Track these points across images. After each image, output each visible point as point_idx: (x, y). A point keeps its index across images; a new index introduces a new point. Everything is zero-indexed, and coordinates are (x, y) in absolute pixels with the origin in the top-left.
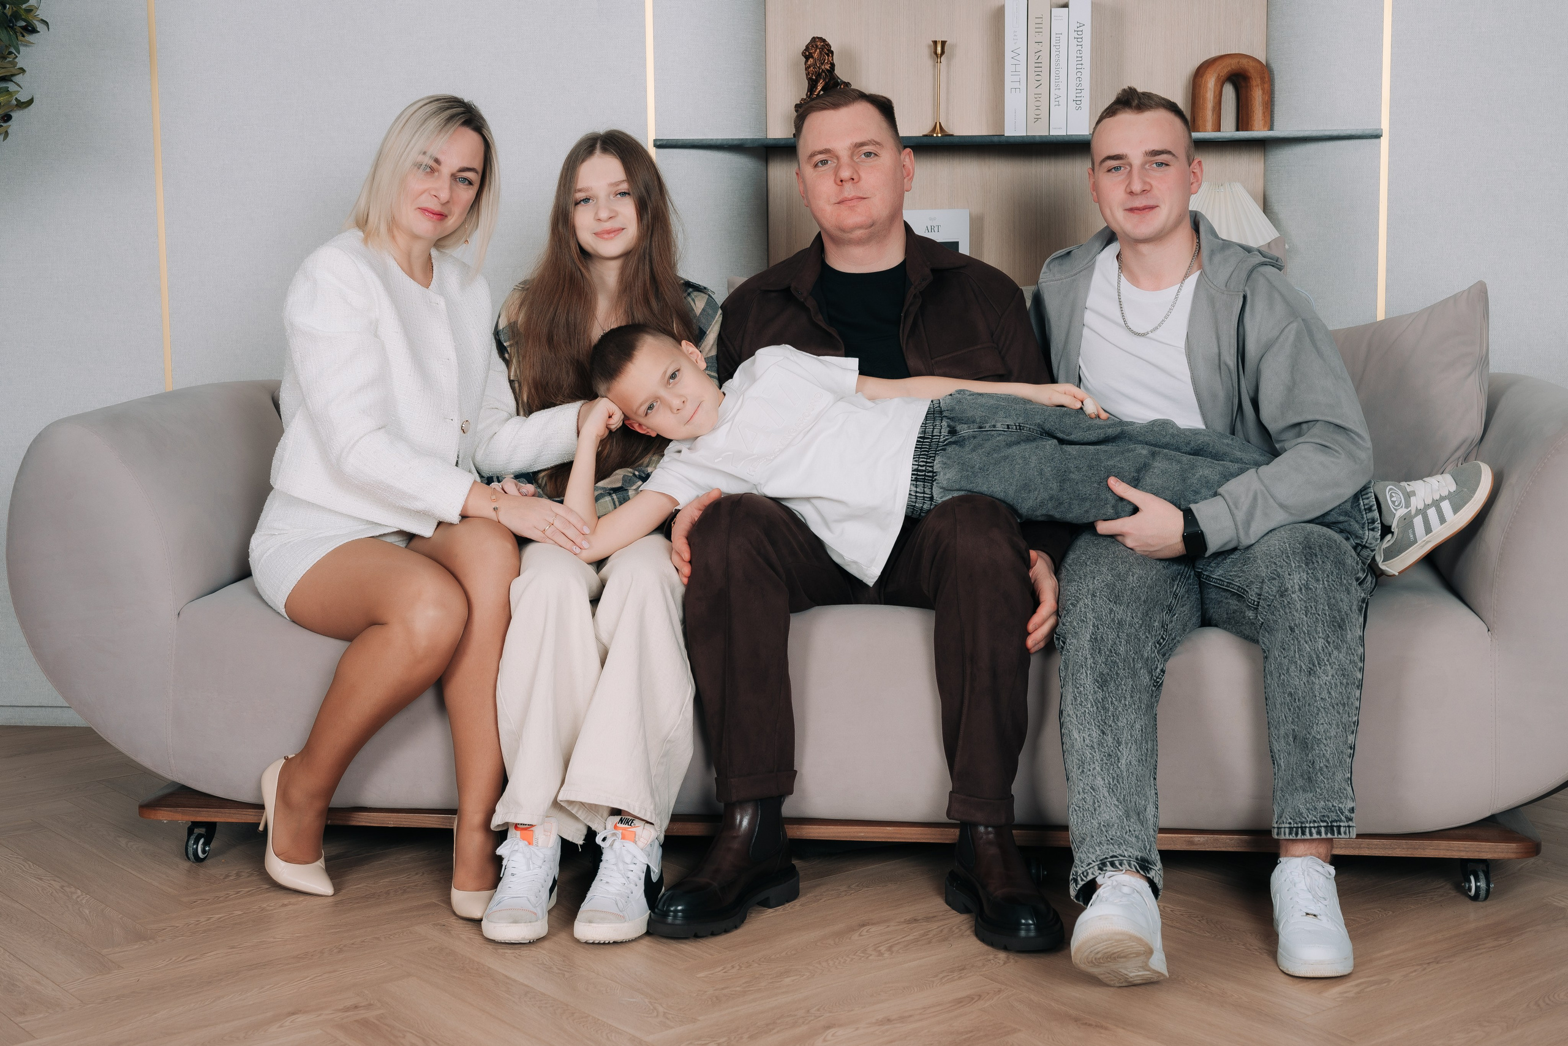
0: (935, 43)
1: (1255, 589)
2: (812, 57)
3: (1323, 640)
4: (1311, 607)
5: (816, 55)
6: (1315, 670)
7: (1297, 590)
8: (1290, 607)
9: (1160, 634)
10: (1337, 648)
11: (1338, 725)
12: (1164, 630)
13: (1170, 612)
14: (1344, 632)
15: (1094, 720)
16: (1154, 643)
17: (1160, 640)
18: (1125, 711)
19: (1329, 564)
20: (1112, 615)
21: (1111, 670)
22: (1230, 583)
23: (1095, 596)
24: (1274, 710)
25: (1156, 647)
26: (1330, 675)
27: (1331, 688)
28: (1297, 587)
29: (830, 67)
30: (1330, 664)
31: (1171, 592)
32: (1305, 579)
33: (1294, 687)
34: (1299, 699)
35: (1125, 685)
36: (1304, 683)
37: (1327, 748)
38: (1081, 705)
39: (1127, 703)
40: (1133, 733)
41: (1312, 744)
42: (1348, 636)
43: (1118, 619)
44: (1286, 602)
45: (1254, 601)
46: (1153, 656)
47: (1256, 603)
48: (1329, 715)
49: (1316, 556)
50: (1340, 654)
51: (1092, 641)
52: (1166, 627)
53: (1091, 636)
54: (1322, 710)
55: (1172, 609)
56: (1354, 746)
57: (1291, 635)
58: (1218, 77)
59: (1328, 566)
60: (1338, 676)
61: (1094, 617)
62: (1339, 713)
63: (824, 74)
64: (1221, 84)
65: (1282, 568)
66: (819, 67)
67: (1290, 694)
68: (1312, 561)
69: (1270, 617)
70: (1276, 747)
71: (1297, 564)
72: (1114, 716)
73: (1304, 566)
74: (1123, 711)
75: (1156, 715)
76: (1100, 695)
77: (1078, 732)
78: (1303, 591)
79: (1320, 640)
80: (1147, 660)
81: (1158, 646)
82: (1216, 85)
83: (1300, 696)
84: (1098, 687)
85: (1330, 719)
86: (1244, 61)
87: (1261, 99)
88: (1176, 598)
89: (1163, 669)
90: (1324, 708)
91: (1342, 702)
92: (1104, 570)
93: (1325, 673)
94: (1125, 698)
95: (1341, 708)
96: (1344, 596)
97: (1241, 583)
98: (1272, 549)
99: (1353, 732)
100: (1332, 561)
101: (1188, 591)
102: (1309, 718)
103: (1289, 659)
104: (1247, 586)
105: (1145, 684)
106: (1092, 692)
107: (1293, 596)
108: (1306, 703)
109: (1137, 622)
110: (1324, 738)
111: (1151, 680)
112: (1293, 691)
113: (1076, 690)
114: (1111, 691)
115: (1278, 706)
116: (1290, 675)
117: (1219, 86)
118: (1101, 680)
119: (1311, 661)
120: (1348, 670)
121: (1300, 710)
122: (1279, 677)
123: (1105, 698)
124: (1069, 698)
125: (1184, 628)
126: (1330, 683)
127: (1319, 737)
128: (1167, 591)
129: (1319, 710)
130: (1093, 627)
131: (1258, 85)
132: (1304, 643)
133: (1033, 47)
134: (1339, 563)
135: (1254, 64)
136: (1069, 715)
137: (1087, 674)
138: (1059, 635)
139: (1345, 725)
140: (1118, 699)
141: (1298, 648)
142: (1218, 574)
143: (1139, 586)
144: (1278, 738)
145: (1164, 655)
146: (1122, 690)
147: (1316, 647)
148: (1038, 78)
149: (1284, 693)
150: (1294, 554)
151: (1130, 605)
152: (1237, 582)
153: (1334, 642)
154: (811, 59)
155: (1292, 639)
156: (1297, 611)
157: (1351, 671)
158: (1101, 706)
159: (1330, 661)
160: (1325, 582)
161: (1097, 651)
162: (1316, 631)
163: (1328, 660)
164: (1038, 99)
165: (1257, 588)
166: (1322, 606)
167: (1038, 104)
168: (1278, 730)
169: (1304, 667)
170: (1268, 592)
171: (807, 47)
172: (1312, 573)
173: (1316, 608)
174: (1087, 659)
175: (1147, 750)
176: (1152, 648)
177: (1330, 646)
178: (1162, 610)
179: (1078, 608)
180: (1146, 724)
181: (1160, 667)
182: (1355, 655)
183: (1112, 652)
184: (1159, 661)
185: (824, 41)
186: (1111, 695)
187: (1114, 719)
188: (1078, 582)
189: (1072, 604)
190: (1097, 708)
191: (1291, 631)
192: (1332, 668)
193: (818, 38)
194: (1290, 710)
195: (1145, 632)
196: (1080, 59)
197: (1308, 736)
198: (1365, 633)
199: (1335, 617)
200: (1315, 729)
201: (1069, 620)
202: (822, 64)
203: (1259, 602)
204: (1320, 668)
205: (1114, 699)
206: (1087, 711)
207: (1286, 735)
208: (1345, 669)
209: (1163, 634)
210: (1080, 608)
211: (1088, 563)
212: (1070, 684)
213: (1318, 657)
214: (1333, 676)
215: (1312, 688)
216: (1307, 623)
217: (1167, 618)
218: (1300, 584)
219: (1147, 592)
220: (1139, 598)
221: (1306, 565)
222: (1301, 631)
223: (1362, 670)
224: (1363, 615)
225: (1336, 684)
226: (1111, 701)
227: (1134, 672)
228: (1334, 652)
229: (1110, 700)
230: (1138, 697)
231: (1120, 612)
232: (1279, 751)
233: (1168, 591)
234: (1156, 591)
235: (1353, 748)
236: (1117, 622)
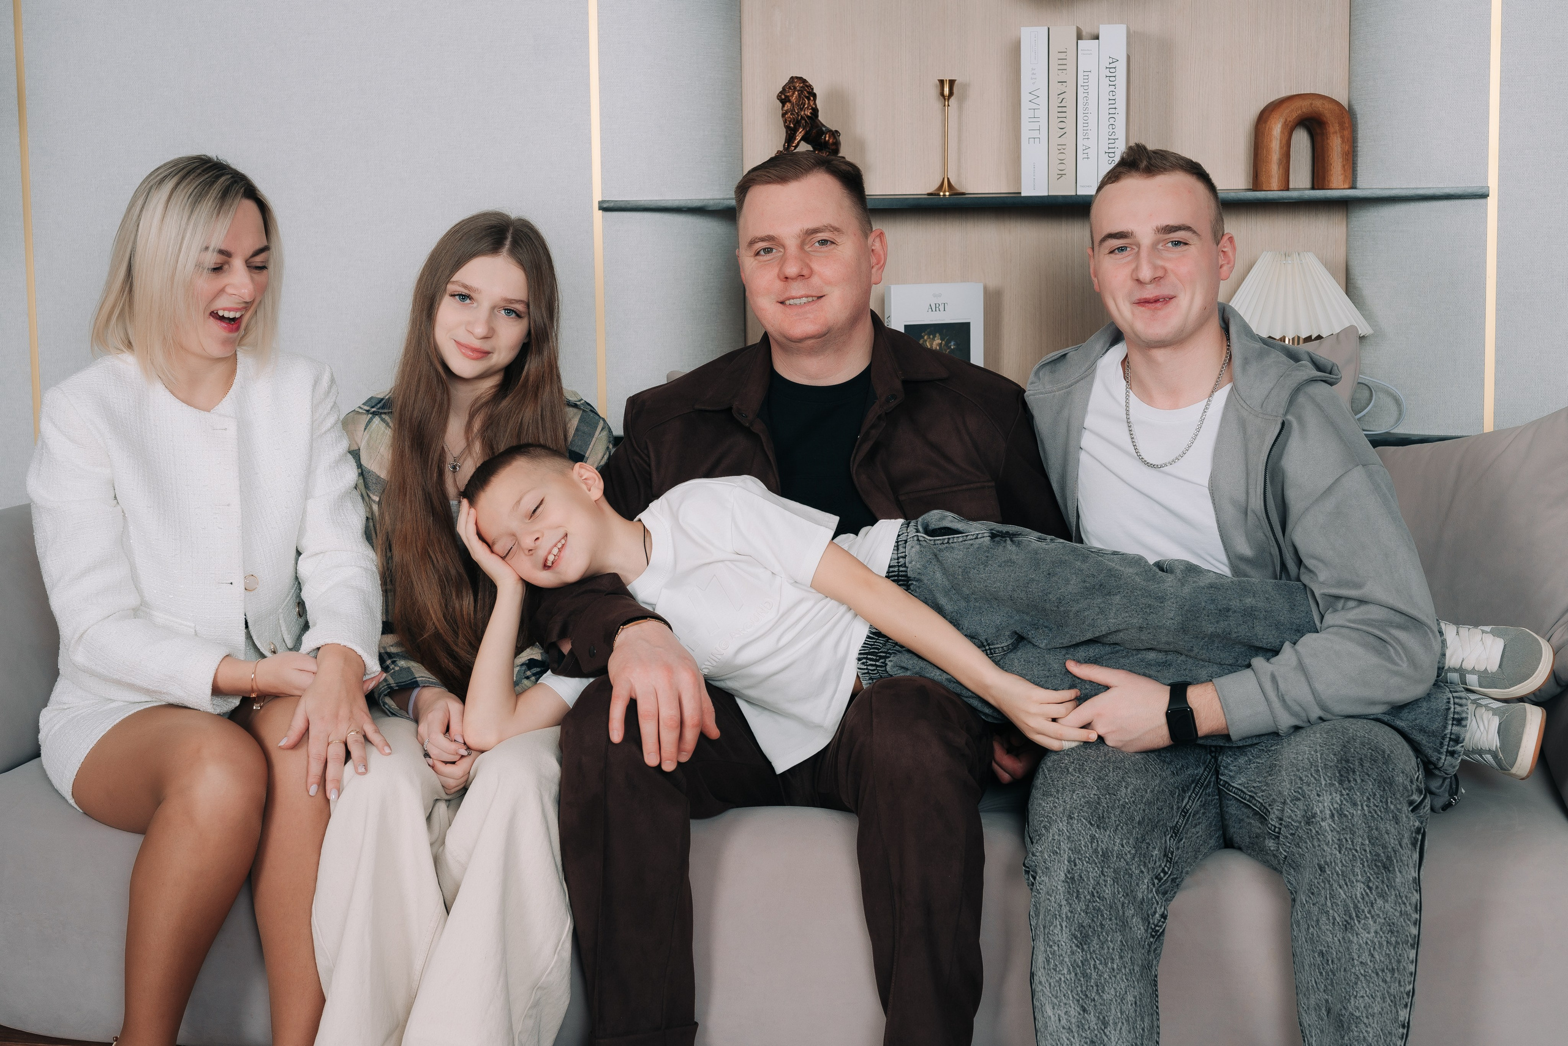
0: (942, 82)
1: (1275, 811)
2: (790, 101)
3: (1362, 885)
4: (1347, 840)
5: (793, 99)
6: (1353, 924)
7: (1328, 816)
8: (1318, 839)
9: (1160, 866)
10: (1382, 895)
11: (1383, 999)
12: (1167, 861)
13: (1176, 836)
14: (1391, 875)
15: (1072, 992)
16: (1152, 878)
17: (1159, 874)
18: (1113, 978)
19: (1371, 783)
20: (1094, 844)
21: (1093, 920)
22: (1253, 797)
23: (1071, 818)
24: (1302, 971)
25: (1154, 884)
26: (1372, 931)
27: (1374, 948)
28: (1328, 812)
29: (811, 113)
30: (1372, 917)
31: (1178, 808)
32: (1339, 801)
33: (1326, 945)
34: (1332, 961)
35: (1111, 942)
36: (1339, 940)
37: (1369, 1029)
38: (1055, 970)
39: (1115, 966)
40: (1124, 1008)
41: (1349, 1023)
42: (1397, 880)
43: (1102, 849)
44: (1314, 831)
45: (1275, 827)
46: (1150, 896)
47: (1277, 830)
48: (1371, 985)
49: (1354, 772)
50: (1386, 904)
51: (1067, 882)
52: (1170, 855)
53: (1066, 875)
54: (1362, 978)
55: (1178, 831)
56: (1408, 1023)
57: (1320, 875)
58: (1285, 122)
59: (1370, 786)
60: (1383, 933)
61: (1069, 849)
62: (1385, 981)
63: (803, 122)
64: (1289, 131)
65: (1309, 785)
66: (797, 113)
67: (1321, 954)
68: (1348, 778)
69: (1295, 850)
70: (1307, 1020)
71: (1329, 781)
72: (1097, 986)
73: (1337, 784)
74: (1110, 978)
75: (1156, 976)
76: (1079, 956)
77: (1051, 1008)
78: (1336, 818)
79: (1358, 884)
80: (1142, 903)
81: (1156, 881)
82: (1282, 132)
83: (1334, 956)
84: (1077, 946)
85: (1373, 991)
86: (1318, 103)
87: (1339, 149)
88: (1184, 816)
89: (1164, 913)
90: (1365, 976)
91: (1390, 967)
92: (1089, 780)
93: (1366, 928)
94: (1113, 959)
95: (1389, 975)
96: (1390, 826)
97: (1263, 800)
98: (1300, 758)
99: (1406, 1006)
100: (1375, 780)
101: (1204, 805)
102: (1345, 989)
103: (1319, 908)
104: (1270, 805)
105: (1139, 937)
106: (1069, 953)
107: (1323, 824)
108: (1341, 966)
109: (1129, 852)
110: (1364, 1015)
111: (1146, 931)
112: (1324, 949)
113: (1048, 949)
114: (1094, 951)
115: (1307, 968)
116: (1320, 928)
117: (1286, 134)
118: (1081, 934)
119: (1347, 912)
120: (1397, 925)
121: (1334, 975)
122: (1308, 929)
123: (1087, 960)
124: (1040, 959)
125: (1196, 854)
126: (1372, 942)
127: (1357, 1014)
128: (1172, 808)
129: (1358, 978)
130: (1069, 862)
131: (1336, 132)
132: (1338, 888)
133: (1056, 88)
134: (1386, 783)
135: (1331, 106)
136: (1040, 982)
137: (1062, 927)
138: (1028, 868)
139: (1395, 997)
140: (1103, 961)
141: (1330, 893)
142: (1240, 782)
143: (1134, 802)
144: (1308, 1008)
145: (1165, 893)
146: (1108, 948)
147: (1353, 893)
148: (1062, 125)
149: (1313, 951)
150: (1325, 767)
151: (1119, 828)
152: (1260, 797)
153: (1377, 887)
154: (788, 104)
155: (1323, 882)
156: (1327, 844)
157: (1402, 926)
158: (1081, 971)
159: (1373, 913)
160: (1365, 808)
161: (1075, 895)
162: (1353, 872)
163: (1369, 912)
164: (1062, 151)
165: (1278, 810)
166: (1360, 840)
167: (1062, 156)
168: (1308, 998)
169: (1338, 919)
170: (1290, 817)
171: (784, 88)
172: (1348, 794)
173: (1352, 842)
174: (1061, 906)
175: (1143, 1030)
176: (1148, 886)
177: (1372, 893)
178: (1165, 833)
179: (1051, 835)
180: (1141, 994)
181: (1159, 911)
182: (1408, 904)
183: (1094, 896)
184: (1158, 903)
185: (804, 81)
186: (1094, 956)
187: (1097, 990)
188: (1055, 796)
189: (1045, 827)
190: (1076, 975)
191: (1321, 871)
192: (1375, 922)
193: (797, 78)
194: (1321, 974)
195: (1139, 865)
196: (1113, 102)
197: (1344, 1011)
198: (1421, 873)
199: (1378, 855)
200: (1353, 1003)
201: (1040, 849)
202: (801, 109)
203: (1280, 829)
204: (1359, 922)
205: (1098, 962)
206: (1063, 979)
207: (1318, 1007)
208: (1394, 924)
209: (1165, 866)
210: (1053, 835)
211: (1070, 770)
212: (1042, 940)
213: (1356, 907)
214: (1376, 932)
215: (1348, 948)
216: (1341, 862)
217: (1171, 843)
218: (1332, 808)
219: (1144, 810)
220: (1132, 819)
221: (1340, 784)
222: (1333, 871)
223: (1418, 923)
224: (1418, 850)
225: (1381, 944)
226: (1094, 965)
227: (1123, 923)
228: (1378, 901)
229: (1092, 963)
230: (1129, 957)
231: (1106, 839)
232: (1309, 1025)
233: (1175, 807)
234: (1158, 808)
235: (1406, 1026)
236: (1101, 853)
